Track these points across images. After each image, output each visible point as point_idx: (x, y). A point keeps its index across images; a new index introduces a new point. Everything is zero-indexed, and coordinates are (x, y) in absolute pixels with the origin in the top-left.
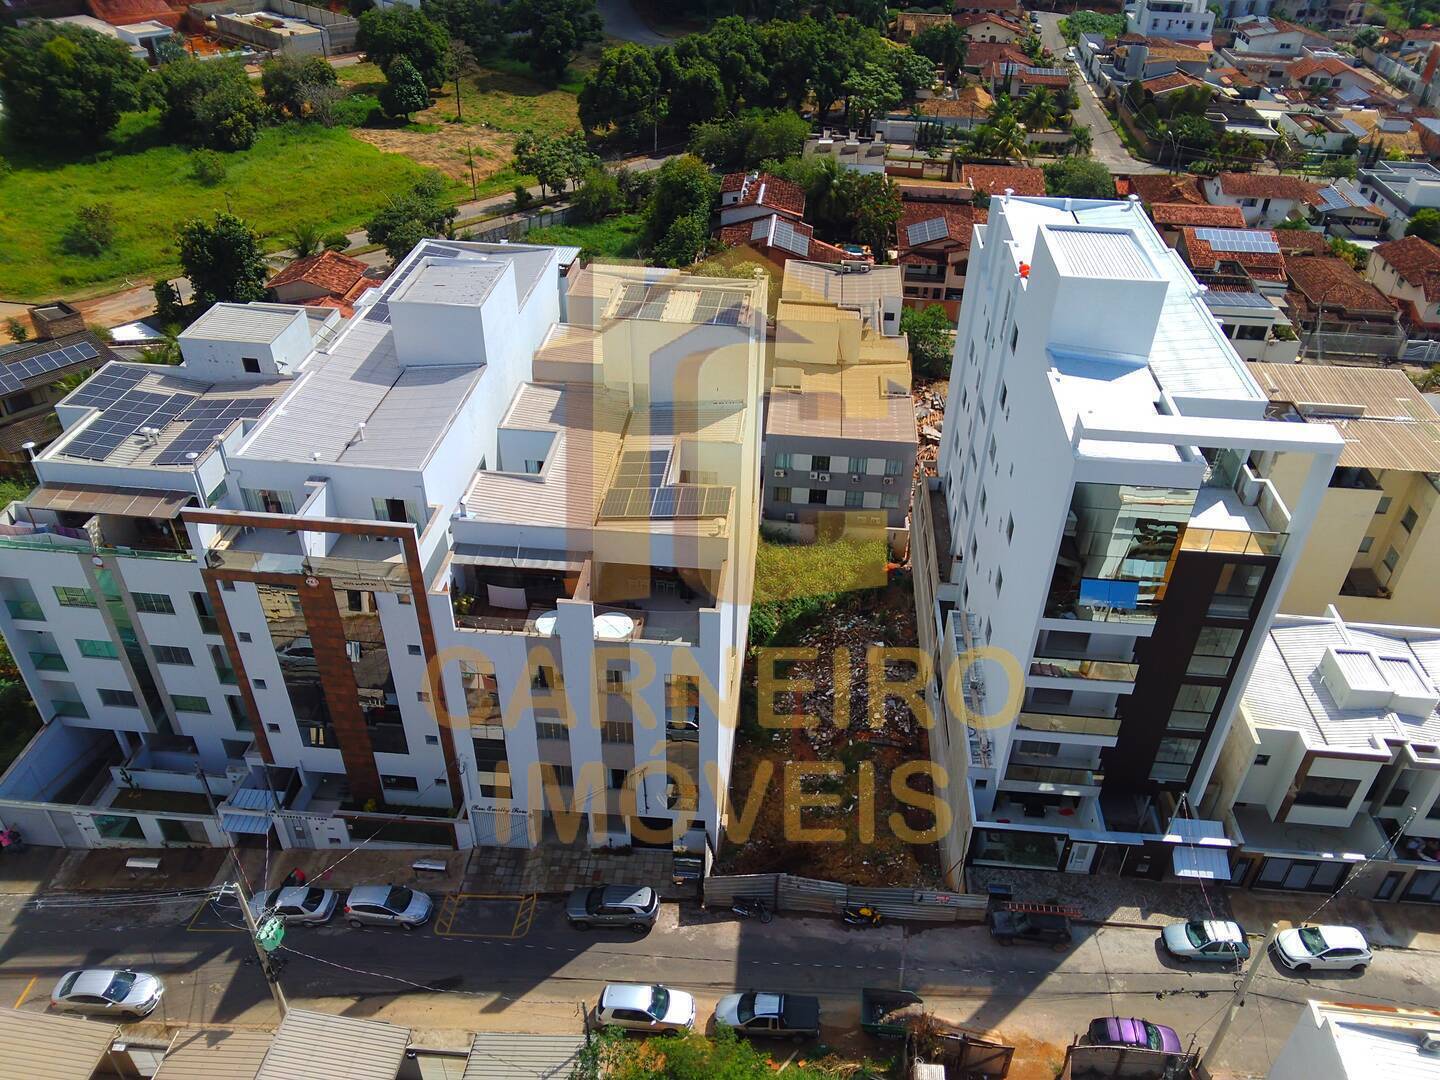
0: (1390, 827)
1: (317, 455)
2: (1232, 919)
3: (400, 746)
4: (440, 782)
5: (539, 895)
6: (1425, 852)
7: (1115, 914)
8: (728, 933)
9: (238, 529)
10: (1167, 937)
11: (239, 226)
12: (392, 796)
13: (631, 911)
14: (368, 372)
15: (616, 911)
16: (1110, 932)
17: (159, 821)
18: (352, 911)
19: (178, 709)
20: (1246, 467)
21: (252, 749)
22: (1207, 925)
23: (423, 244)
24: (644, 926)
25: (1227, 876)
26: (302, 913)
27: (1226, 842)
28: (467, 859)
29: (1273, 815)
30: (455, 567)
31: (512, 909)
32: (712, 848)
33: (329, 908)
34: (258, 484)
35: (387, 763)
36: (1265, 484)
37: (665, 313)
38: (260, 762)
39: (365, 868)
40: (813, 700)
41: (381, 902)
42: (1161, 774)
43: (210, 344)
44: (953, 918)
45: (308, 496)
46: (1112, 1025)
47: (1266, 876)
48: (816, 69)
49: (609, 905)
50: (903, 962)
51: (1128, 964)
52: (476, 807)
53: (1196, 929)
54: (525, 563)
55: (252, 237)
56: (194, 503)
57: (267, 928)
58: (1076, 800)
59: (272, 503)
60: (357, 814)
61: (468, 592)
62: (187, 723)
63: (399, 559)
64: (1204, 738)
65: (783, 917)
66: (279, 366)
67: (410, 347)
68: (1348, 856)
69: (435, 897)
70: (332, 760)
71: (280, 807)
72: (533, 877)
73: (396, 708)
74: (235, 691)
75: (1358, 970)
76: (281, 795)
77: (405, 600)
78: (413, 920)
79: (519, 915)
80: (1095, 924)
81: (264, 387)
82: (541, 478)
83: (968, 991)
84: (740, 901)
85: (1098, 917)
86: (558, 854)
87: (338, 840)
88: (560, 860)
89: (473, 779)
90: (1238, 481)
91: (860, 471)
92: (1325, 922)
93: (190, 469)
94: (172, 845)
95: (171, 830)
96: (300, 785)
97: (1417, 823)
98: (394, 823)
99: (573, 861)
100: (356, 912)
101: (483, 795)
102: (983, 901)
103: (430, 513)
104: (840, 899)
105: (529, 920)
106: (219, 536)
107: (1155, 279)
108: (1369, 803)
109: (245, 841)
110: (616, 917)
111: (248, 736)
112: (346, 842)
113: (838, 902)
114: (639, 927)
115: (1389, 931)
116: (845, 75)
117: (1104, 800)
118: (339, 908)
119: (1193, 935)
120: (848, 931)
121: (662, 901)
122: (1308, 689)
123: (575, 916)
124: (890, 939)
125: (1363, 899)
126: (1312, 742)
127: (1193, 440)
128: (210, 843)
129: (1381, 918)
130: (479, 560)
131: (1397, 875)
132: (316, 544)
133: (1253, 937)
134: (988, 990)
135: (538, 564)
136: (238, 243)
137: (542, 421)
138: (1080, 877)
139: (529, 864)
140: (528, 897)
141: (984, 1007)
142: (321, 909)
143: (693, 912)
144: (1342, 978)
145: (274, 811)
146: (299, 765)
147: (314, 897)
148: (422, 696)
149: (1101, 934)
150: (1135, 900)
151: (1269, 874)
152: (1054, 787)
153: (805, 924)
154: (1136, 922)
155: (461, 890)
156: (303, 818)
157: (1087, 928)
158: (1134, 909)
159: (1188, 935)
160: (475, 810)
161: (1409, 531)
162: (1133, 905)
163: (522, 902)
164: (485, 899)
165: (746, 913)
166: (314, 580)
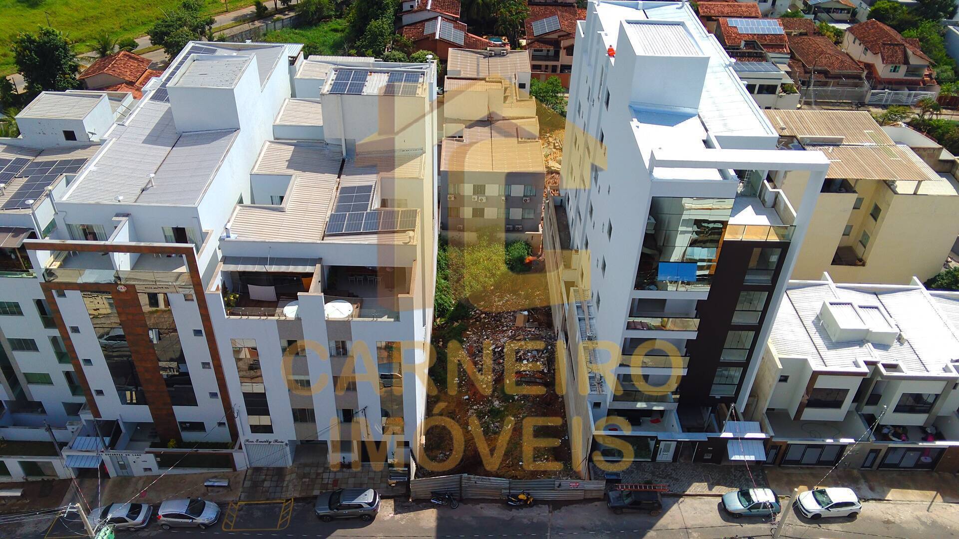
0: (870, 420)
1: (121, 198)
2: (768, 487)
3: (191, 401)
4: (220, 424)
5: (296, 499)
6: (894, 435)
7: (690, 488)
8: (429, 518)
9: (65, 254)
10: (726, 501)
11: (57, 36)
12: (187, 436)
13: (360, 506)
14: (154, 138)
15: (350, 507)
16: (687, 500)
17: (20, 463)
18: (162, 518)
19: (29, 382)
20: (766, 182)
21: (84, 408)
22: (751, 491)
23: (190, 45)
24: (369, 515)
25: (763, 457)
26: (127, 522)
27: (763, 436)
28: (243, 477)
29: (793, 415)
30: (225, 274)
31: (277, 509)
32: (414, 459)
33: (146, 517)
34: (78, 221)
35: (182, 413)
36: (779, 192)
37: (365, 89)
38: (91, 417)
39: (171, 487)
41: (183, 511)
42: (718, 392)
43: (39, 121)
44: (582, 498)
45: (116, 227)
47: (790, 456)
49: (344, 503)
50: (549, 529)
51: (700, 521)
52: (247, 441)
53: (745, 495)
54: (274, 269)
55: (66, 43)
56: (33, 236)
57: (102, 534)
58: (661, 413)
59: (90, 233)
60: (162, 450)
61: (234, 291)
62: (36, 392)
63: (184, 269)
64: (745, 366)
65: (466, 504)
66: (90, 135)
67: (184, 119)
68: (844, 441)
69: (222, 505)
70: (143, 413)
71: (107, 448)
72: (291, 487)
73: (187, 374)
74: (70, 368)
75: (852, 516)
76: (107, 440)
77: (190, 298)
78: (206, 522)
79: (282, 514)
80: (678, 496)
81: (80, 151)
82: (283, 208)
84: (436, 495)
85: (679, 491)
86: (307, 470)
87: (150, 469)
88: (309, 474)
89: (244, 421)
90: (761, 191)
91: (506, 194)
92: (830, 486)
93: (28, 211)
94: (30, 479)
95: (30, 469)
96: (121, 432)
97: (888, 416)
98: (190, 455)
99: (318, 474)
100: (165, 519)
101: (252, 432)
102: (602, 485)
103: (204, 236)
104: (505, 489)
105: (289, 517)
106: (52, 259)
107: (701, 55)
108: (856, 404)
109: (84, 473)
110: (350, 511)
111: (82, 399)
112: (156, 470)
113: (504, 491)
114: (367, 517)
115: (872, 489)
117: (679, 411)
118: (153, 516)
119: (743, 499)
120: (511, 510)
121: (382, 498)
122: (813, 330)
123: (321, 513)
124: (541, 514)
125: (853, 468)
126: (816, 365)
127: (730, 165)
128: (56, 476)
129: (867, 481)
130: (241, 268)
131: (876, 452)
132: (123, 262)
133: (783, 498)
135: (283, 269)
136: (57, 48)
137: (281, 168)
138: (666, 464)
139: (287, 478)
140: (287, 500)
142: (140, 518)
143: (405, 504)
144: (841, 522)
145: (103, 452)
146: (119, 418)
147: (135, 510)
148: (205, 365)
149: (681, 502)
150: (703, 478)
151: (792, 455)
152: (647, 405)
153: (482, 508)
154: (705, 493)
155: (240, 499)
156: (124, 455)
157: (672, 498)
158: (703, 484)
159: (739, 499)
160: (247, 443)
161: (876, 220)
162: (702, 481)
163: (284, 505)
164: (257, 504)
165: (440, 503)
166: (123, 287)
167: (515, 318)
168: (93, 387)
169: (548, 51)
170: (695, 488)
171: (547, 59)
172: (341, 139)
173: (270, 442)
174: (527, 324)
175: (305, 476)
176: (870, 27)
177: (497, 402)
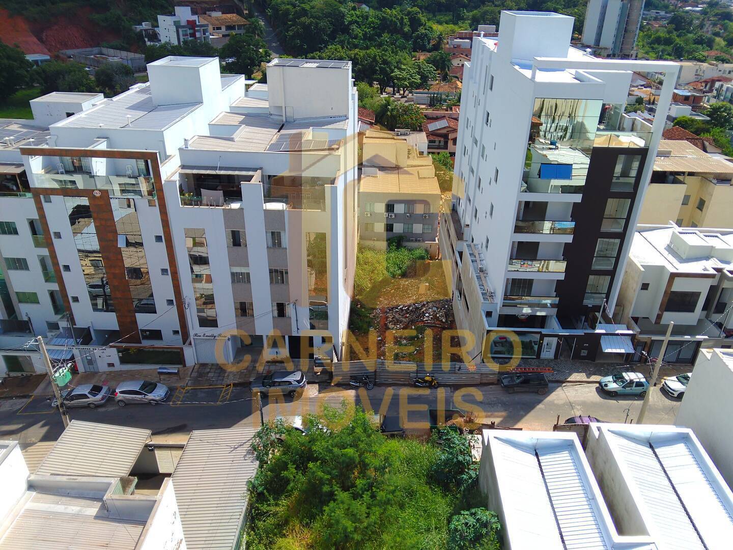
2: (638, 372)
3: (152, 308)
4: (176, 332)
5: (235, 385)
7: (571, 377)
13: (290, 383)
14: (136, 107)
16: (569, 385)
17: (4, 357)
18: (119, 394)
19: (20, 302)
22: (624, 374)
25: (632, 351)
26: (89, 397)
27: (630, 332)
28: (191, 370)
29: (653, 319)
30: (181, 175)
31: (218, 392)
33: (105, 395)
35: (144, 321)
38: (67, 324)
40: (391, 312)
41: (137, 389)
42: (589, 302)
43: (48, 104)
44: (478, 382)
46: (578, 420)
48: (377, 68)
51: (582, 399)
52: (196, 335)
53: (618, 378)
54: (223, 172)
60: (124, 344)
62: (26, 311)
64: (612, 273)
65: (380, 387)
68: (698, 337)
69: (171, 391)
70: (109, 321)
71: (78, 344)
72: (231, 376)
74: (55, 287)
76: (80, 340)
77: (153, 203)
78: (157, 398)
79: (222, 394)
80: (560, 382)
82: (233, 139)
84: (354, 378)
85: (562, 378)
87: (113, 364)
91: (410, 212)
95: (11, 361)
96: (92, 337)
100: (121, 395)
101: (201, 326)
103: (168, 157)
104: (414, 372)
105: (228, 397)
108: (705, 312)
112: (119, 367)
113: (412, 375)
114: (294, 393)
116: (393, 71)
117: (558, 317)
119: (618, 381)
121: (308, 383)
122: (666, 253)
123: (255, 389)
126: (671, 270)
128: (35, 372)
130: (195, 172)
132: (100, 170)
134: (504, 414)
135: (230, 172)
138: (549, 361)
140: (227, 386)
141: (502, 421)
142: (99, 397)
143: (328, 387)
145: (74, 346)
146: (91, 326)
147: (96, 390)
148: (164, 271)
149: (564, 386)
150: (581, 370)
152: (531, 310)
154: (584, 380)
155: (187, 385)
156: (92, 349)
157: (556, 383)
158: (581, 374)
159: (614, 381)
160: (196, 337)
161: (701, 210)
162: (581, 372)
163: (224, 389)
164: (201, 389)
165: (358, 384)
166: (98, 192)
168: (71, 293)
169: (440, 142)
170: (575, 377)
171: (439, 147)
172: (282, 108)
173: (215, 337)
176: (675, 131)
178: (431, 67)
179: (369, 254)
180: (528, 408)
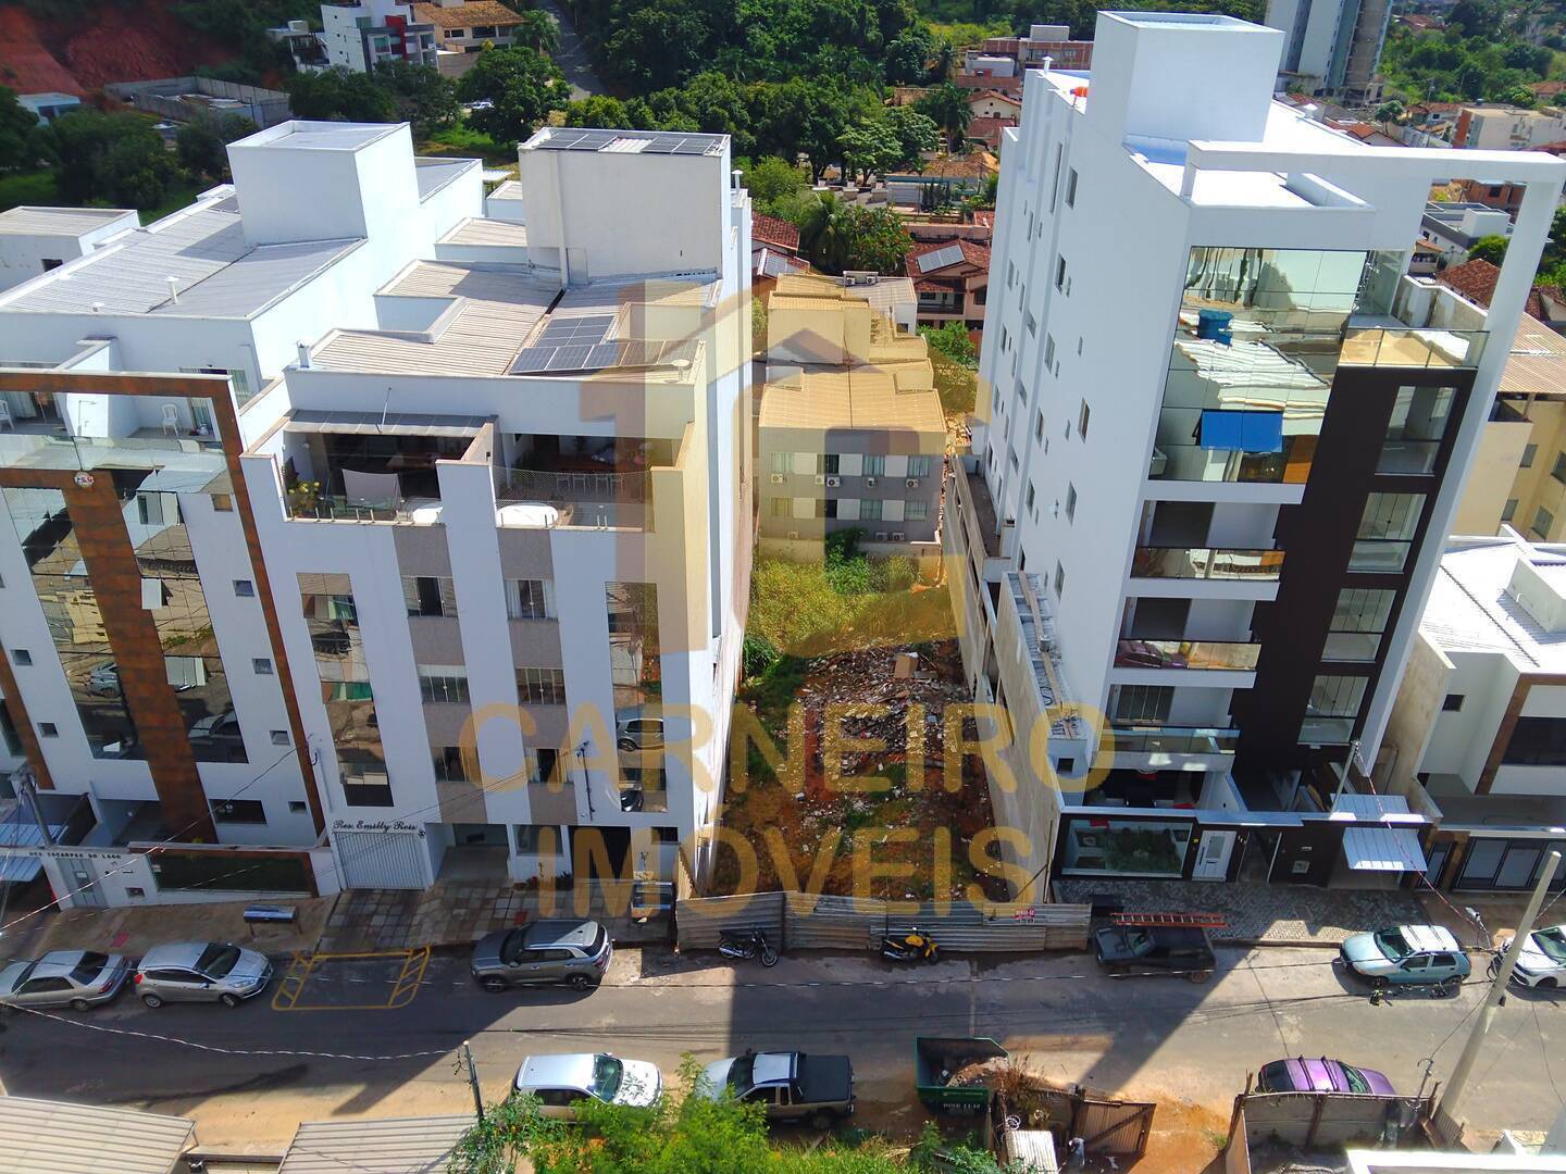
4: (297, 807)
5: (435, 950)
7: (1270, 931)
8: (715, 985)
10: (1351, 956)
12: (226, 831)
13: (567, 955)
14: (202, 250)
15: (539, 956)
16: (1267, 956)
18: (145, 980)
22: (1405, 932)
24: (587, 976)
25: (1422, 867)
26: (70, 986)
27: (1417, 818)
28: (330, 907)
29: (1472, 786)
31: (393, 970)
32: (690, 872)
33: (111, 981)
35: (218, 779)
39: (178, 928)
41: (189, 965)
42: (1313, 736)
44: (1039, 946)
46: (1295, 1071)
48: (807, 125)
49: (533, 947)
50: (973, 1008)
52: (340, 824)
53: (1392, 941)
58: (1198, 777)
60: (165, 846)
64: (1372, 671)
65: (794, 958)
69: (277, 962)
70: (134, 779)
71: (52, 841)
72: (427, 925)
76: (57, 829)
78: (239, 990)
79: (402, 977)
80: (1245, 945)
83: (1074, 1043)
84: (731, 936)
85: (1246, 936)
86: (464, 893)
87: (141, 892)
88: (468, 901)
89: (332, 776)
91: (877, 472)
96: (94, 821)
99: (486, 901)
100: (151, 981)
101: (350, 803)
102: (1082, 914)
104: (878, 924)
105: (416, 984)
110: (546, 966)
112: (154, 896)
113: (874, 929)
114: (582, 981)
116: (840, 132)
117: (1237, 772)
118: (127, 978)
119: (1388, 949)
120: (890, 971)
121: (617, 946)
122: (1500, 614)
123: (483, 970)
124: (951, 978)
126: (1521, 665)
130: (327, 427)
132: (90, 416)
134: (1104, 1039)
135: (414, 430)
138: (1214, 885)
139: (423, 909)
140: (417, 952)
141: (1100, 1062)
142: (98, 983)
143: (668, 958)
145: (43, 848)
146: (89, 790)
147: (90, 965)
148: (261, 665)
149: (1253, 958)
150: (1295, 913)
151: (1478, 867)
152: (1171, 759)
153: (827, 966)
154: (1302, 940)
155: (317, 950)
156: (86, 856)
157: (1233, 950)
158: (1296, 923)
159: (1379, 946)
160: (339, 830)
161: (1563, 482)
162: (1293, 917)
163: (409, 960)
164: (353, 959)
165: (739, 954)
166: (86, 476)
167: (893, 663)
168: (37, 714)
169: (945, 296)
170: (1280, 930)
171: (942, 310)
172: (558, 249)
173: (387, 828)
174: (917, 674)
175: (459, 903)
177: (861, 804)
178: (927, 122)
179: (780, 574)
180: (1166, 1021)
